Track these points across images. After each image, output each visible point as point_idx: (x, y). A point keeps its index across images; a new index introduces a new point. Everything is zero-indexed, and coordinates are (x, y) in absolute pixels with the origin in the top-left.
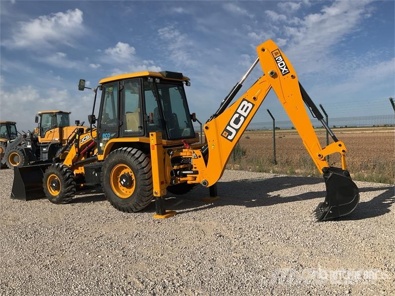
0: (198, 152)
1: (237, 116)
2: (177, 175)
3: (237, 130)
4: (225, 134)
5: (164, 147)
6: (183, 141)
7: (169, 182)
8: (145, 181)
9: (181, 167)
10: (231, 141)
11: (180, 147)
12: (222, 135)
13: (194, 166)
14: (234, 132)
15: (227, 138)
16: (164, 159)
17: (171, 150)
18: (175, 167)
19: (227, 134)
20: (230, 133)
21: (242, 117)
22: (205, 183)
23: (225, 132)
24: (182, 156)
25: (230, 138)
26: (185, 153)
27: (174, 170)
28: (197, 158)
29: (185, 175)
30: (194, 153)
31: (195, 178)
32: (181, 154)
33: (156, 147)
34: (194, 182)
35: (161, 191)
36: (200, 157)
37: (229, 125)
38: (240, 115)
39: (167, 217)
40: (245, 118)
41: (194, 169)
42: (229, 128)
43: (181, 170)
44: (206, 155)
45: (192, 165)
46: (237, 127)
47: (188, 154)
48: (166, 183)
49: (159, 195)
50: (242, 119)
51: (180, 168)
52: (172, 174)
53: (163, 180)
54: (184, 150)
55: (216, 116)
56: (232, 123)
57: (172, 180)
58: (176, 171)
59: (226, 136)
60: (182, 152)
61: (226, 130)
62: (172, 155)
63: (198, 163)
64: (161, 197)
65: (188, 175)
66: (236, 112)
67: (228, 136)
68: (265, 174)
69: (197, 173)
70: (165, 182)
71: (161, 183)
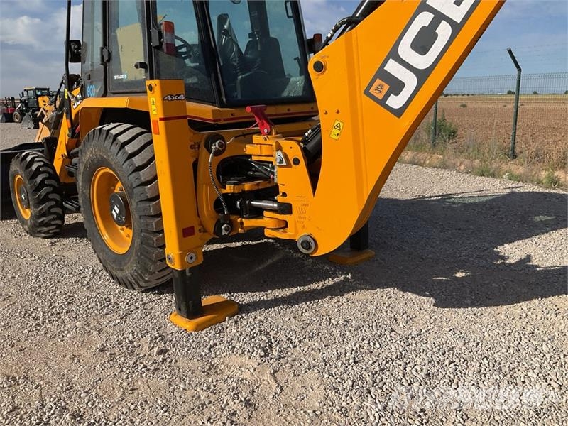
0: (293, 148)
1: (425, 19)
2: (233, 210)
3: (422, 75)
4: (379, 89)
5: (197, 125)
6: (248, 109)
7: (211, 226)
9: (247, 187)
10: (398, 113)
11: (245, 129)
12: (367, 92)
13: (281, 189)
14: (410, 81)
15: (382, 103)
16: (195, 165)
17: (217, 137)
18: (229, 189)
19: (386, 87)
20: (397, 87)
21: (443, 23)
22: (307, 245)
23: (378, 81)
24: (250, 156)
25: (395, 102)
26: (260, 147)
27: (225, 195)
28: (288, 165)
29: (258, 213)
30: (279, 148)
31: (286, 225)
32: (249, 149)
34: (279, 235)
35: (182, 257)
36: (296, 162)
37: (394, 54)
38: (439, 17)
40: (456, 28)
41: (279, 198)
42: (392, 67)
43: (244, 195)
44: (313, 160)
45: (277, 187)
46: (423, 62)
47: (265, 151)
48: (203, 230)
49: (177, 266)
50: (444, 31)
51: (243, 192)
52: (217, 205)
53: (192, 222)
54: (256, 138)
55: (352, 22)
56: (405, 50)
57: (218, 225)
58: (230, 199)
59: (380, 97)
60: (251, 142)
61: (383, 74)
62: (217, 153)
63: (291, 180)
64: (182, 272)
65: (265, 213)
67: (387, 96)
69: (286, 209)
70: (197, 228)
71: (186, 232)
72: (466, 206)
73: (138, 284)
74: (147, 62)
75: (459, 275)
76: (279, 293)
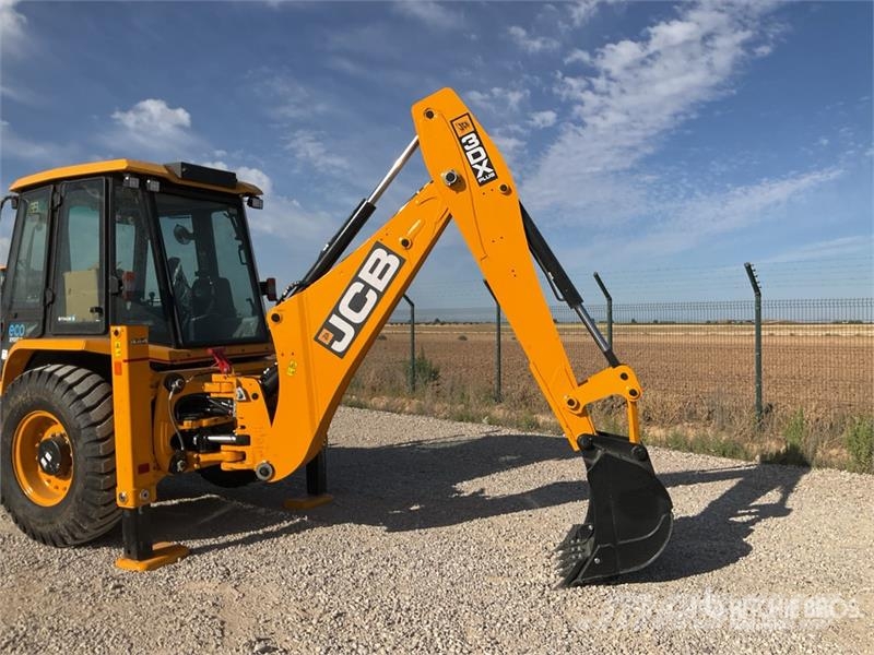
0: (252, 385)
1: (357, 287)
2: (190, 447)
3: (358, 327)
4: (326, 337)
5: (157, 366)
6: (210, 351)
7: (166, 463)
8: (98, 462)
9: (205, 422)
10: (341, 355)
11: (205, 368)
12: (316, 339)
13: (240, 423)
14: (349, 332)
15: (329, 347)
16: (154, 404)
17: (174, 379)
18: (187, 425)
19: (331, 335)
20: (339, 335)
21: (371, 291)
22: (265, 471)
23: (325, 331)
24: (209, 394)
25: (339, 346)
26: (219, 385)
27: (182, 432)
28: (248, 400)
29: (216, 447)
30: (239, 385)
31: (243, 456)
32: (208, 387)
33: (125, 367)
34: (238, 466)
35: (136, 494)
36: (255, 396)
37: (336, 311)
38: (367, 287)
39: (151, 568)
40: (380, 295)
41: (238, 432)
42: (335, 320)
43: (202, 431)
44: (271, 394)
45: (235, 420)
46: (358, 318)
47: (225, 387)
48: (158, 468)
49: (130, 505)
50: (371, 297)
51: (201, 427)
52: (174, 442)
53: (147, 459)
54: (215, 377)
55: (302, 286)
56: (344, 308)
57: (174, 460)
58: (187, 435)
59: (327, 343)
60: (210, 381)
61: (328, 325)
62: (177, 391)
63: (249, 414)
64: (136, 509)
65: (222, 447)
66: (356, 279)
67: (332, 342)
68: (470, 425)
69: (245, 440)
70: (152, 465)
71: (141, 469)
72: (435, 451)
73: (73, 536)
74: (103, 306)
75: (414, 508)
76: (231, 538)
